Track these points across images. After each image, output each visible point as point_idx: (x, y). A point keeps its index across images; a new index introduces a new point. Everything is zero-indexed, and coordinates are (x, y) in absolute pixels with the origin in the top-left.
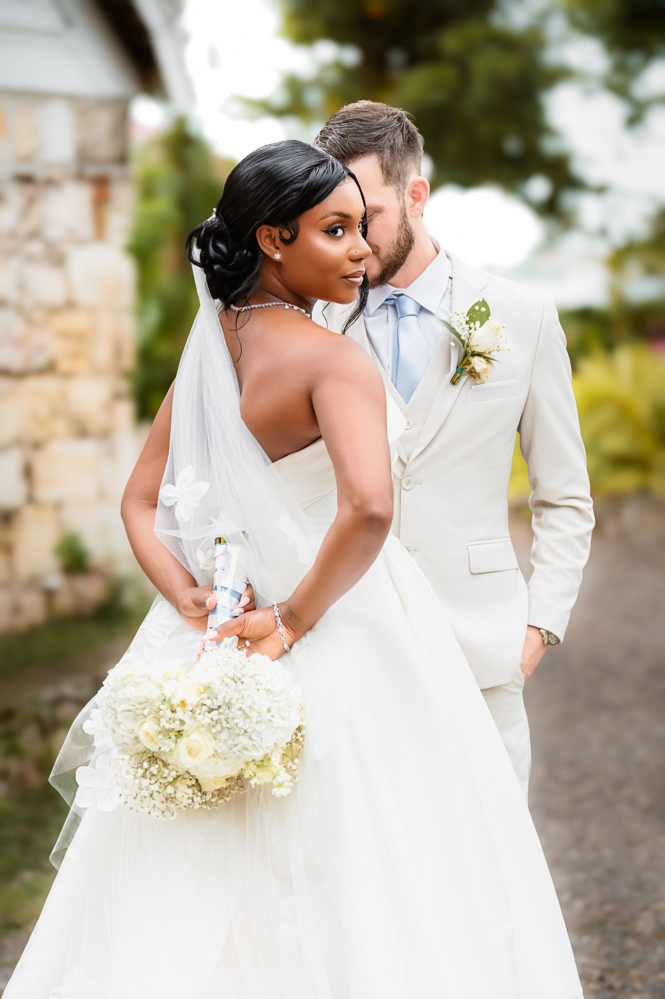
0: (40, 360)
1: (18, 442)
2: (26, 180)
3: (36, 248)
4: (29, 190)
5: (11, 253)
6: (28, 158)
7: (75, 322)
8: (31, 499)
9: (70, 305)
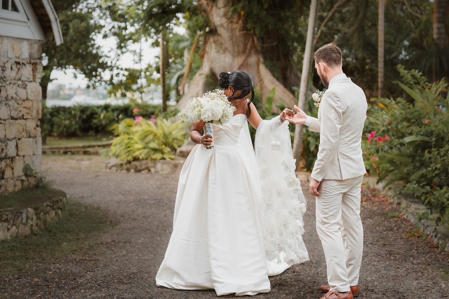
0: (20, 115)
1: (15, 138)
2: (18, 63)
3: (20, 83)
4: (19, 66)
5: (14, 84)
6: (18, 58)
7: (28, 104)
8: (17, 155)
9: (27, 99)
